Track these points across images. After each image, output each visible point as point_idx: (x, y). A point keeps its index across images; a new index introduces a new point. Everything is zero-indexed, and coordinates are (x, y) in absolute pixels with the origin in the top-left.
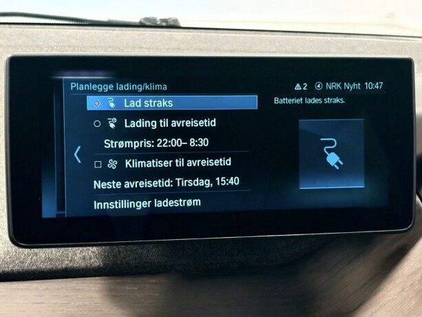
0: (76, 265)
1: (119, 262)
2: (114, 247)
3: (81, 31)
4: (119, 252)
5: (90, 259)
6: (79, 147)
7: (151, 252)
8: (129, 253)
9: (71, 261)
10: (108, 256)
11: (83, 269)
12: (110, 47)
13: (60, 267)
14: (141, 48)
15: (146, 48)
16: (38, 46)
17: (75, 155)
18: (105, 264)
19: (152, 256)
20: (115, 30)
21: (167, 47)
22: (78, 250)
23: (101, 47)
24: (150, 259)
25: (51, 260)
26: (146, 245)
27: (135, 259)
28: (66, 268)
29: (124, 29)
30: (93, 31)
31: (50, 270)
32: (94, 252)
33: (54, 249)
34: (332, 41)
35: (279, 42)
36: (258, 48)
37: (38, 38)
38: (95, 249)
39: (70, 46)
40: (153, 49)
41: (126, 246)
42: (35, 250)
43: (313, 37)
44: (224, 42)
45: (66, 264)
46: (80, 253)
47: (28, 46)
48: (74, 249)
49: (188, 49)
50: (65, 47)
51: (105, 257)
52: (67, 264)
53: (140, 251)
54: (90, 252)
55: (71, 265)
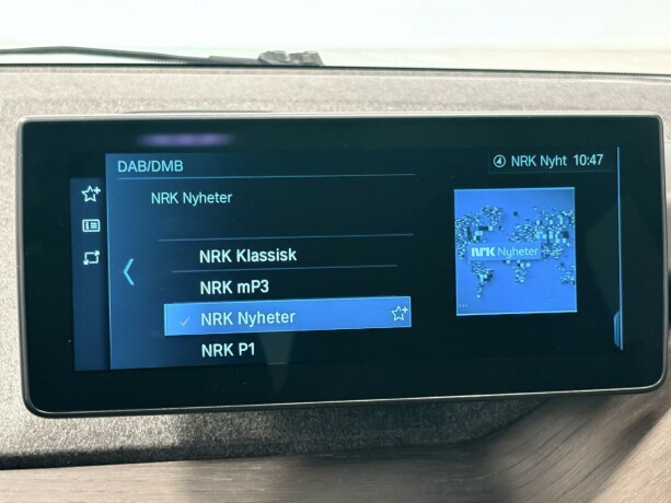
0: (137, 443)
1: (204, 438)
2: (197, 415)
3: (161, 75)
4: (205, 422)
5: (159, 433)
6: (131, 261)
7: (254, 423)
8: (221, 424)
9: (129, 436)
10: (187, 428)
11: (148, 450)
12: (205, 100)
13: (111, 446)
14: (253, 100)
15: (261, 101)
16: (93, 101)
17: (125, 272)
18: (182, 442)
19: (256, 429)
20: (218, 73)
21: (294, 99)
22: (140, 420)
23: (190, 100)
24: (253, 434)
25: (98, 435)
26: (247, 413)
27: (230, 434)
28: (121, 448)
29: (232, 70)
30: (181, 75)
31: (96, 451)
32: (166, 423)
33: (103, 419)
34: (559, 86)
35: (473, 88)
36: (439, 98)
37: (94, 88)
38: (167, 417)
39: (142, 100)
40: (272, 101)
41: (215, 414)
42: (75, 420)
43: (528, 80)
44: (385, 88)
45: (120, 441)
46: (144, 424)
47: (77, 101)
48: (134, 418)
49: (327, 102)
50: (134, 100)
51: (182, 431)
52: (124, 442)
53: (237, 421)
54: (159, 423)
55: (129, 442)
